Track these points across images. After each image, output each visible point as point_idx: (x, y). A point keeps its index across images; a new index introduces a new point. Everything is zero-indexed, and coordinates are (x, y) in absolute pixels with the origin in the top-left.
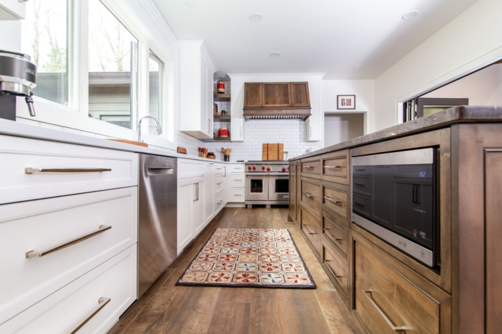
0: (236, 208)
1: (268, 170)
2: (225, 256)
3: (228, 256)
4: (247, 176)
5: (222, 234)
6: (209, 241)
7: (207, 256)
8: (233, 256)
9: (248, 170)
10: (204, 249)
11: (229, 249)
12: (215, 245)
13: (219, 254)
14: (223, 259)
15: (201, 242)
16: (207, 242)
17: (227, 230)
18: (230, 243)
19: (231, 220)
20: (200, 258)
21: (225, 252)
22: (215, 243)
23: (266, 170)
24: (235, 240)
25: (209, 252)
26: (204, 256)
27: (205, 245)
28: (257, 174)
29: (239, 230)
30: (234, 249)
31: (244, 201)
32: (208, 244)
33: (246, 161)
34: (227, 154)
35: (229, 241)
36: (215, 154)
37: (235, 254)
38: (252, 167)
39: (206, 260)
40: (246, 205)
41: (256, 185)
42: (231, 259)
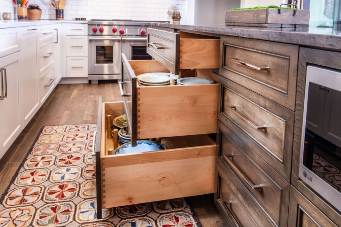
0: (75, 85)
1: (122, 33)
2: (56, 188)
3: (61, 187)
4: (91, 41)
5: (53, 137)
6: (30, 157)
7: (24, 192)
8: (70, 186)
9: (92, 33)
10: (19, 176)
11: (64, 170)
12: (41, 164)
13: (47, 184)
14: (53, 196)
15: (15, 160)
16: (25, 159)
17: (60, 129)
18: (65, 156)
19: (67, 109)
20: (11, 199)
21: (56, 177)
22: (39, 158)
23: (117, 33)
24: (74, 149)
25: (29, 182)
26: (19, 192)
27: (22, 165)
28: (106, 38)
29: (80, 127)
30: (73, 170)
31: (86, 75)
32: (27, 162)
33: (89, 19)
34: (61, 7)
35: (63, 152)
36: (40, 7)
37: (74, 182)
38: (98, 28)
39: (23, 201)
40: (90, 81)
41: (104, 54)
42: (67, 194)
